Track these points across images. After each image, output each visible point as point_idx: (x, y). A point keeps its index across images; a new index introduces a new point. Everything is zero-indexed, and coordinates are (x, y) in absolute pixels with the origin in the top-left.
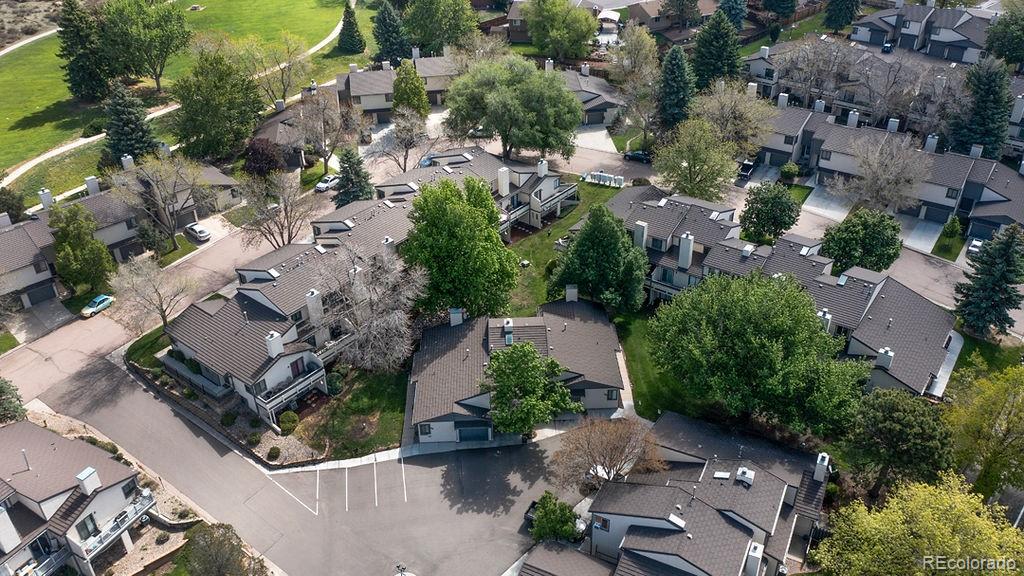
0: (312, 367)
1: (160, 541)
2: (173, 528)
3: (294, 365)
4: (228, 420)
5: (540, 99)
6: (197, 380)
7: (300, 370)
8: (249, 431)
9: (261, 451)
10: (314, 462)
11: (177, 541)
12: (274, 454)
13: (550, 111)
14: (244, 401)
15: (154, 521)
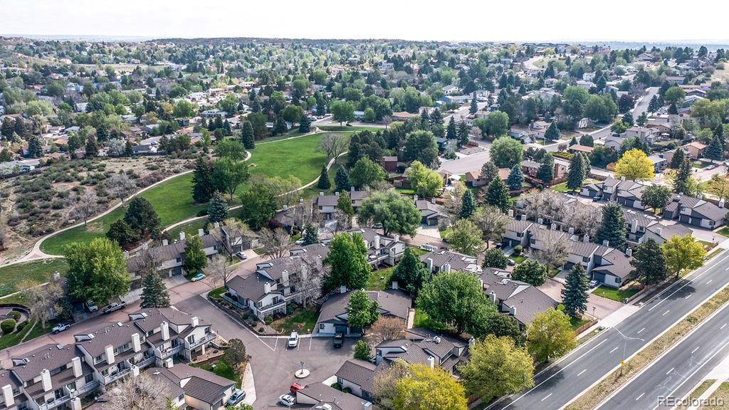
0: (281, 301)
1: (215, 352)
2: (220, 349)
3: (274, 299)
4: (245, 317)
5: (400, 209)
6: (236, 303)
7: (275, 302)
8: (253, 322)
9: (256, 329)
10: (276, 335)
11: (221, 353)
12: (261, 330)
13: (404, 215)
14: (252, 311)
15: (213, 346)
